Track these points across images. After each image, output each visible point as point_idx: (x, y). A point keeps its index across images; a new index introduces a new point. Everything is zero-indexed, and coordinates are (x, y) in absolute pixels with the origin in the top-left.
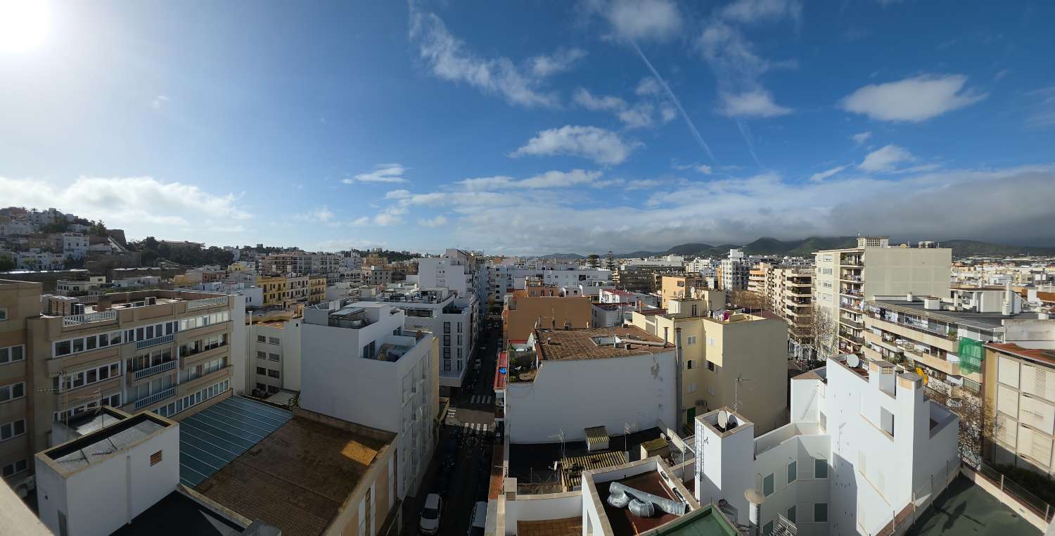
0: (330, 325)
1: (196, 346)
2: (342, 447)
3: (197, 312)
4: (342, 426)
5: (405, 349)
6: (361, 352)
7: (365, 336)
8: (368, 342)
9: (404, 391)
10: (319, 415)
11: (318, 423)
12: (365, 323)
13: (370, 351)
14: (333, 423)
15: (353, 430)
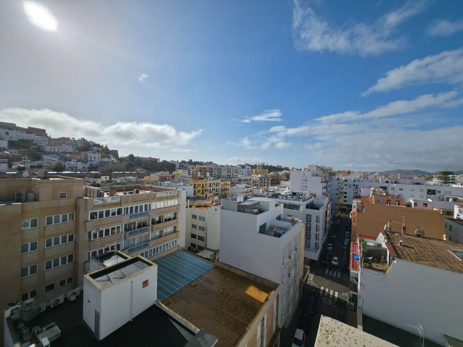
0: (238, 211)
1: (160, 219)
2: (245, 289)
3: (161, 199)
4: (244, 275)
5: (285, 230)
6: (258, 229)
7: (261, 219)
8: (262, 224)
9: (284, 257)
10: (230, 267)
11: (229, 271)
12: (261, 211)
13: (263, 229)
14: (239, 273)
15: (252, 278)
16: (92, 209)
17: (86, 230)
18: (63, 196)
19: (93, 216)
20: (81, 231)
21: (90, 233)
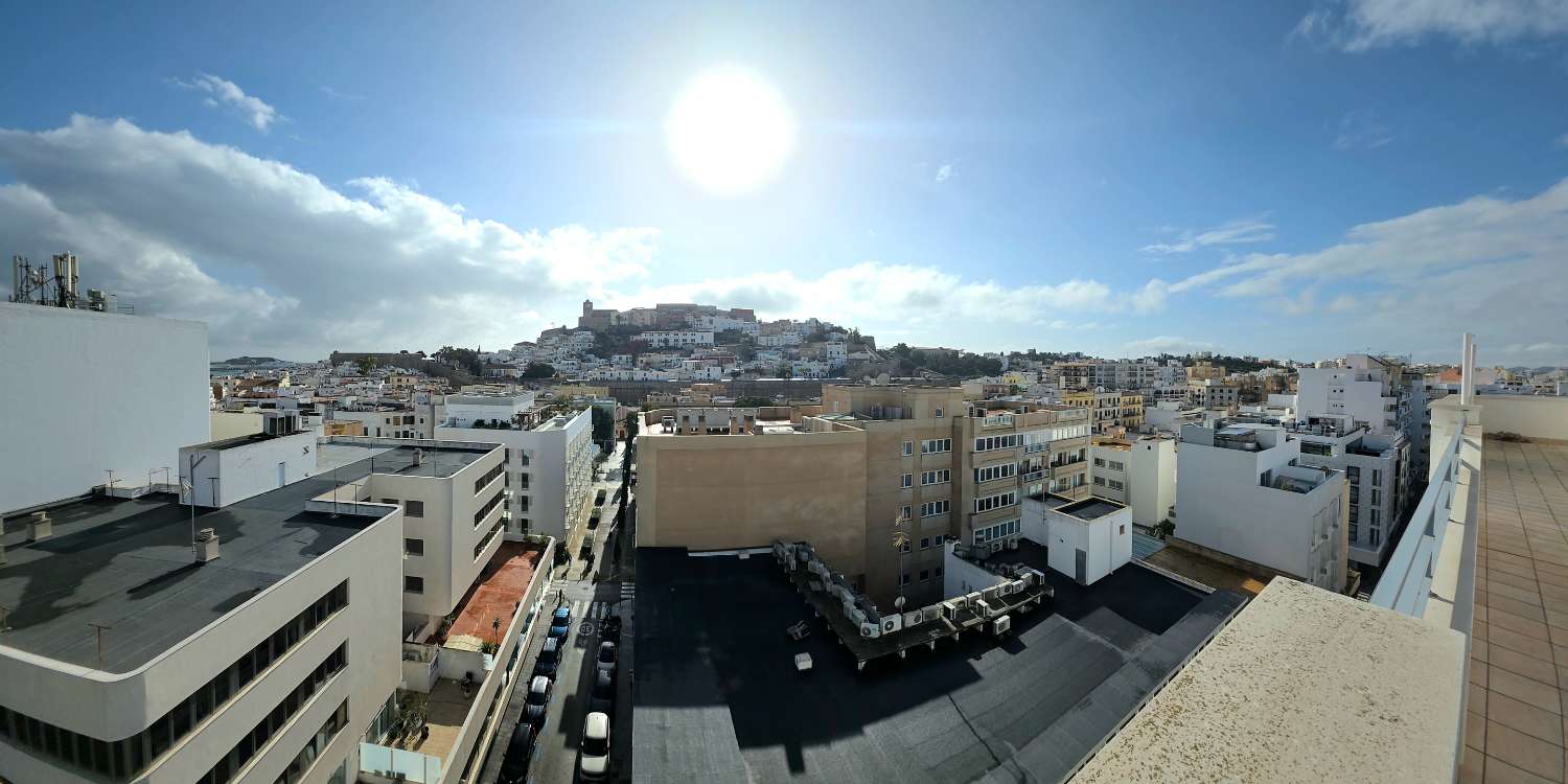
0: (1216, 445)
1: (1060, 458)
2: (1242, 582)
3: (1064, 423)
4: (1231, 562)
5: (1312, 485)
6: (1258, 480)
7: (1264, 461)
8: (1264, 471)
9: (1314, 532)
10: (1199, 547)
11: (1199, 556)
12: (1259, 448)
13: (1266, 480)
14: (1218, 558)
15: (1247, 569)
16: (980, 435)
17: (971, 466)
18: (939, 413)
19: (981, 445)
20: (965, 467)
21: (976, 471)
